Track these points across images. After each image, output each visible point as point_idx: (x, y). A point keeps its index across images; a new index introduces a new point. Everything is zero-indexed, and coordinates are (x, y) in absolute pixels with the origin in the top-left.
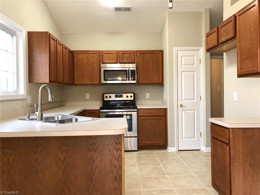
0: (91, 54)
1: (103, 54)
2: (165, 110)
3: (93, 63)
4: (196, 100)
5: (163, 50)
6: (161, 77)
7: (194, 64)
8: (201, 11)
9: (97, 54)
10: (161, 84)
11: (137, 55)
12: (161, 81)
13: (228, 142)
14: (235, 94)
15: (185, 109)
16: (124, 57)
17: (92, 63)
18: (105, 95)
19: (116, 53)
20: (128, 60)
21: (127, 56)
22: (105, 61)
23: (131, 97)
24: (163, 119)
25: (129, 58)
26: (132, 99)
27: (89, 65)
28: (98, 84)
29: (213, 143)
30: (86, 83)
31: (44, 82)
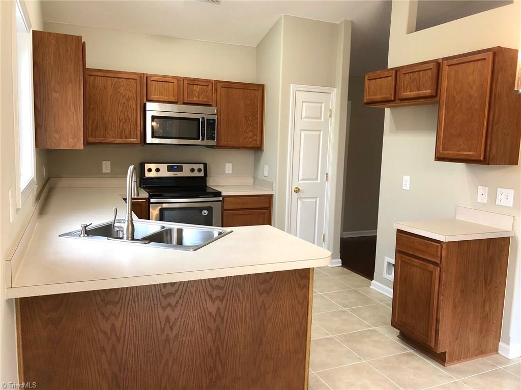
0: (123, 79)
1: (149, 82)
2: (269, 198)
3: (128, 100)
4: (320, 181)
5: (263, 85)
6: (259, 134)
7: (320, 118)
8: (337, 23)
9: (136, 79)
10: (258, 148)
11: (216, 89)
12: (258, 142)
13: (439, 262)
14: (407, 179)
15: (302, 196)
16: (192, 91)
17: (124, 98)
18: (147, 166)
19: (176, 82)
20: (199, 98)
21: (198, 90)
22: (154, 96)
23: (200, 170)
24: (265, 214)
25: (202, 95)
26: (202, 174)
27: (119, 102)
28: (138, 144)
29: (401, 261)
30: (111, 140)
31: (73, 147)
